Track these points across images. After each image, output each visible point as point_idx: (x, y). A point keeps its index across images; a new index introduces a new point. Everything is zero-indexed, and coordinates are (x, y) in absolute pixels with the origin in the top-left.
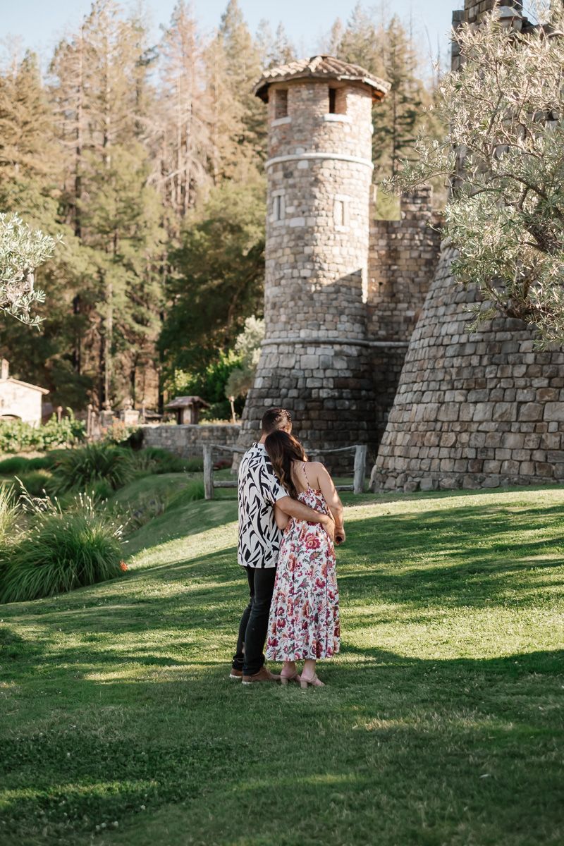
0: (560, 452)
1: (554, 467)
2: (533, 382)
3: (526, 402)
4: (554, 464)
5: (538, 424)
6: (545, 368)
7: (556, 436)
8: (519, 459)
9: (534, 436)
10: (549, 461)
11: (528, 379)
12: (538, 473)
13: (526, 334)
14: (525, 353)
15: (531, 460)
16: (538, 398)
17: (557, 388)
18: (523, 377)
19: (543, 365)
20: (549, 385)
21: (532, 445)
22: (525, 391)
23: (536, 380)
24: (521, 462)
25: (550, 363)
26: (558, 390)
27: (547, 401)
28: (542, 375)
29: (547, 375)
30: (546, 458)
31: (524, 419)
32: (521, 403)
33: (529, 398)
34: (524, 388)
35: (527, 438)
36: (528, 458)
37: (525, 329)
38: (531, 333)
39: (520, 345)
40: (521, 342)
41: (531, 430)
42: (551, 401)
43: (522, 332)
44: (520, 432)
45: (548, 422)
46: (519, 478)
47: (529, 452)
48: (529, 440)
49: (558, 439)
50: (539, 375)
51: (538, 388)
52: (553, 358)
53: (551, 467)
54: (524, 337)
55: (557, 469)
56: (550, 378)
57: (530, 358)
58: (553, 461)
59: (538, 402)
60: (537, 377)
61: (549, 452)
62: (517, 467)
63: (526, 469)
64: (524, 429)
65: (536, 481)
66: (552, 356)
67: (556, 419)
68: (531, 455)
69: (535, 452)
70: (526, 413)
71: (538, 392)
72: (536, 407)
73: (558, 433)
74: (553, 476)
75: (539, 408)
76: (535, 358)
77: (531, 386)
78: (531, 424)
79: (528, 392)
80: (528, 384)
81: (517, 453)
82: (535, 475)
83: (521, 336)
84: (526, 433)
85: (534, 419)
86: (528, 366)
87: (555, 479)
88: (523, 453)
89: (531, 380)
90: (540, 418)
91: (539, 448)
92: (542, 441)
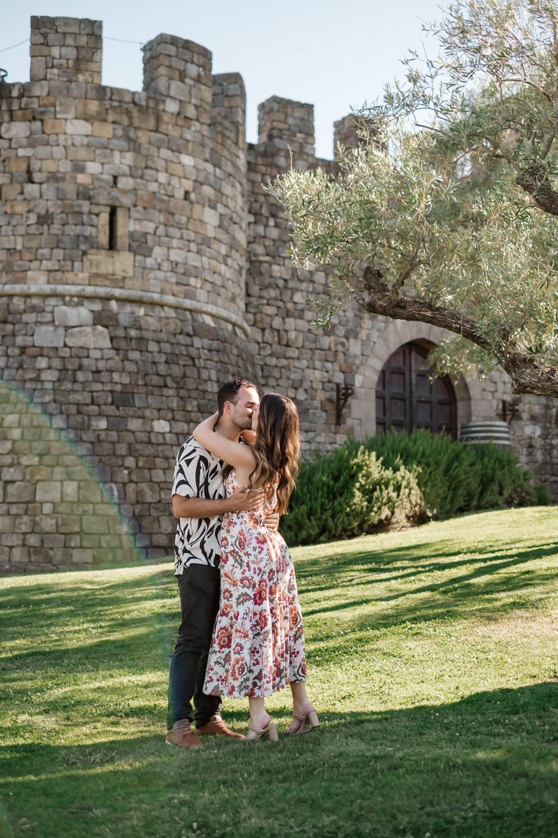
0: (58, 535)
1: (51, 553)
2: (21, 460)
3: (13, 482)
4: (52, 549)
5: (30, 505)
6: (34, 444)
7: (52, 518)
8: (9, 544)
9: (25, 518)
10: (45, 545)
11: (15, 456)
12: (32, 559)
13: (9, 408)
14: (9, 428)
15: (24, 545)
16: (28, 477)
17: (49, 466)
18: (8, 454)
19: (31, 441)
20: (40, 464)
21: (24, 528)
22: (12, 470)
23: (25, 458)
24: (11, 547)
25: (39, 439)
26: (50, 469)
27: (38, 481)
28: (31, 452)
29: (36, 452)
30: (42, 542)
31: (13, 500)
32: (7, 482)
33: (18, 476)
34: (10, 466)
35: (18, 521)
36: (20, 543)
37: (7, 402)
38: (15, 407)
39: (3, 419)
40: (4, 416)
41: (21, 512)
42: (43, 481)
43: (4, 405)
44: (9, 514)
45: (42, 503)
46: (11, 565)
47: (21, 536)
48: (20, 523)
49: (54, 522)
50: (28, 451)
51: (27, 466)
52: (43, 434)
53: (47, 553)
54: (7, 411)
55: (55, 555)
56: (41, 455)
57: (16, 434)
58: (50, 545)
59: (28, 481)
60: (25, 454)
61: (45, 536)
62: (7, 553)
63: (18, 554)
64: (14, 510)
65: (33, 568)
66: (41, 432)
67: (50, 499)
68: (24, 540)
69: (28, 536)
70: (15, 493)
71: (28, 471)
72: (26, 486)
73: (53, 516)
74: (50, 562)
75: (31, 488)
76: (22, 434)
77: (19, 464)
78: (21, 505)
79: (15, 470)
80: (16, 462)
81: (7, 538)
82: (30, 561)
83: (4, 409)
84: (17, 516)
85: (26, 500)
86: (14, 442)
87: (53, 565)
88: (14, 536)
89: (18, 459)
90: (32, 499)
91: (33, 532)
92: (35, 524)
